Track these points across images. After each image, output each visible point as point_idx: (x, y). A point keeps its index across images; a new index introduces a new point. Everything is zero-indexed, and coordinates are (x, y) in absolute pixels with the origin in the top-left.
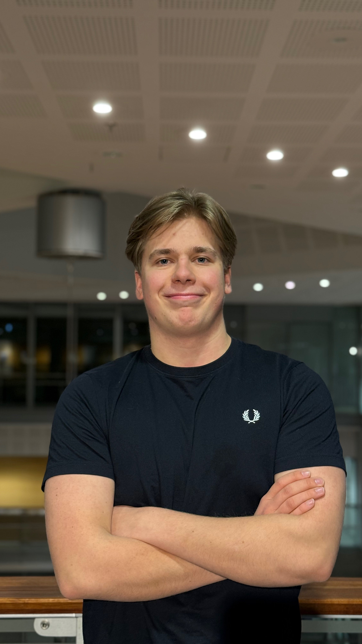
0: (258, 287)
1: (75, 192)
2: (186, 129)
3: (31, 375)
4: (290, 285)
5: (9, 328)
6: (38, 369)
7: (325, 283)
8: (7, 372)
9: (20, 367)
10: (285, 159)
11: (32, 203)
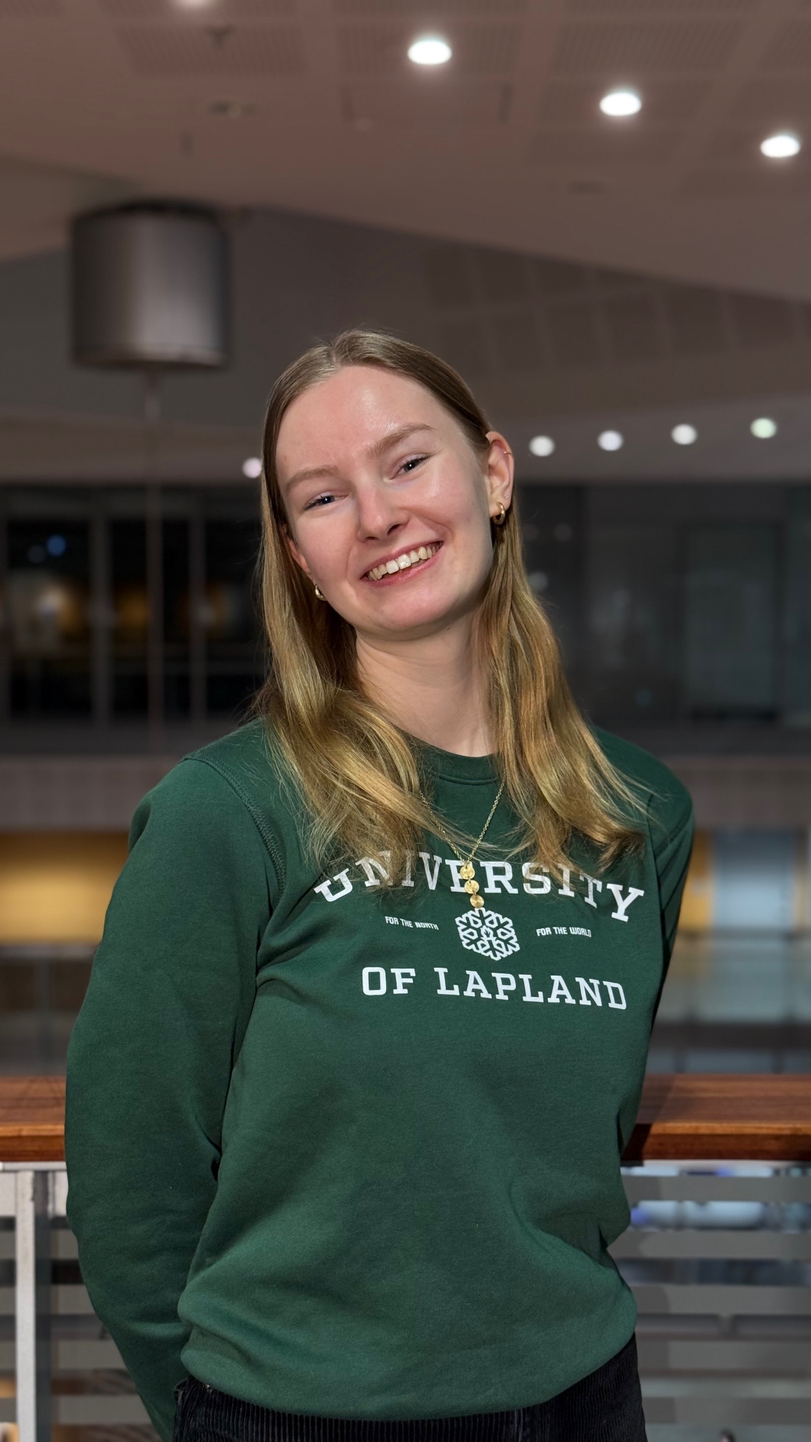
0: (610, 441)
1: (157, 208)
2: (402, 40)
3: (101, 651)
4: (684, 434)
5: (56, 545)
6: (118, 636)
7: (764, 428)
8: (49, 643)
9: (79, 635)
10: (646, 111)
11: (58, 239)
